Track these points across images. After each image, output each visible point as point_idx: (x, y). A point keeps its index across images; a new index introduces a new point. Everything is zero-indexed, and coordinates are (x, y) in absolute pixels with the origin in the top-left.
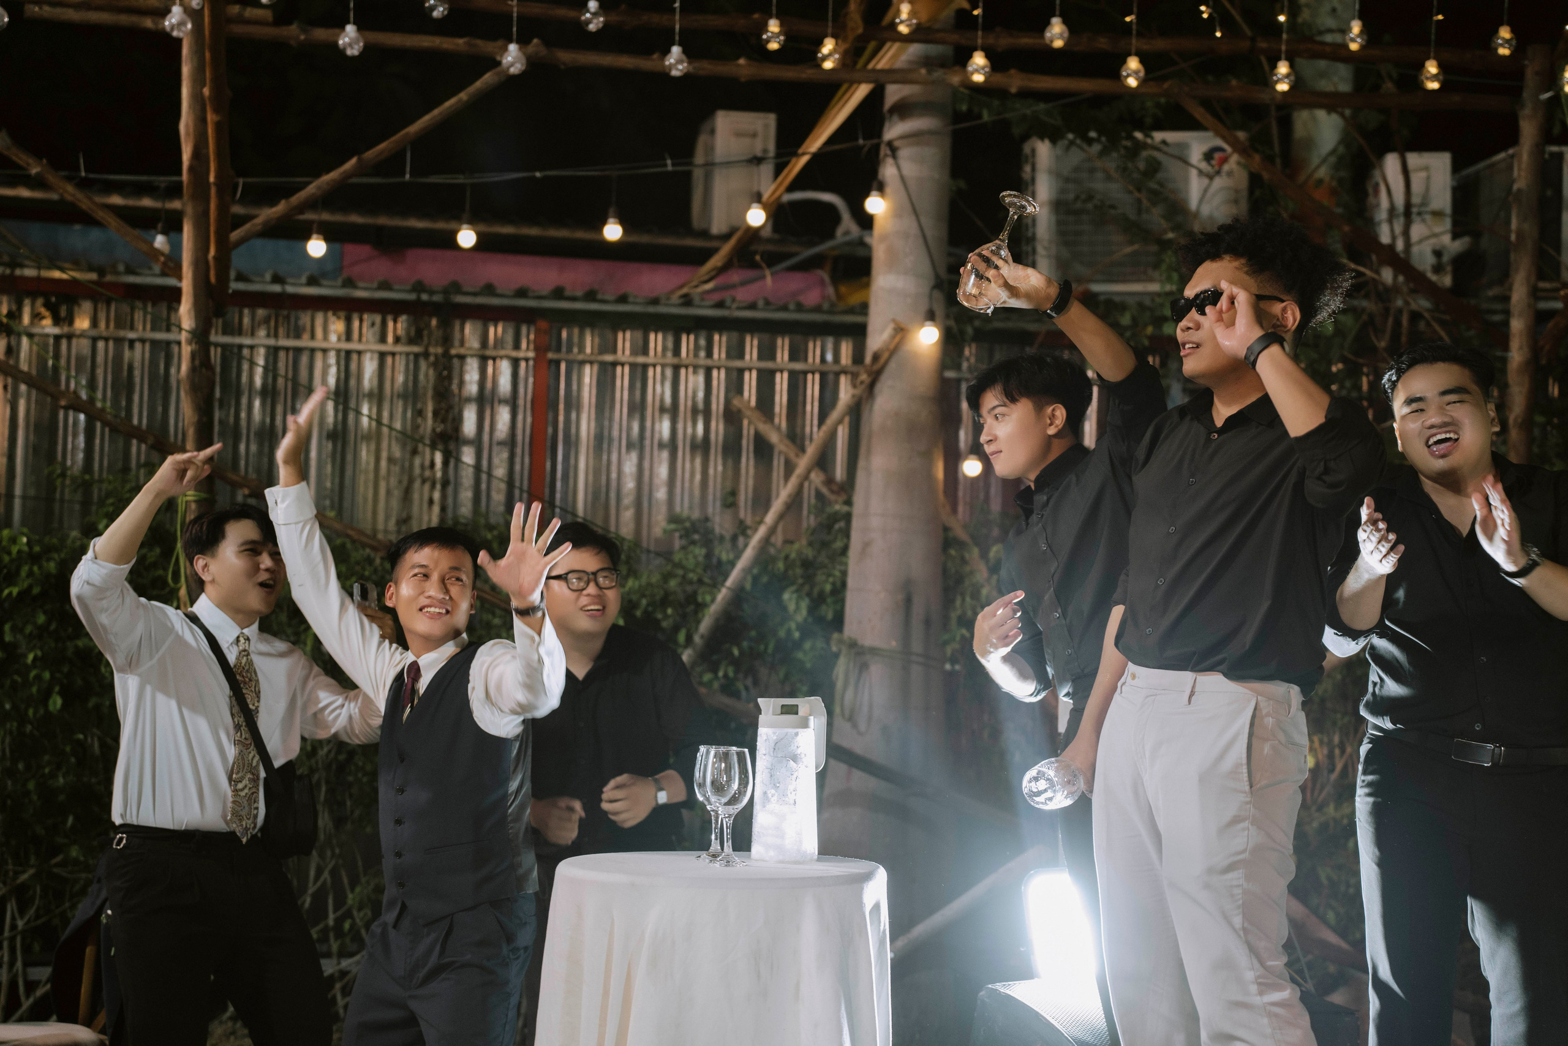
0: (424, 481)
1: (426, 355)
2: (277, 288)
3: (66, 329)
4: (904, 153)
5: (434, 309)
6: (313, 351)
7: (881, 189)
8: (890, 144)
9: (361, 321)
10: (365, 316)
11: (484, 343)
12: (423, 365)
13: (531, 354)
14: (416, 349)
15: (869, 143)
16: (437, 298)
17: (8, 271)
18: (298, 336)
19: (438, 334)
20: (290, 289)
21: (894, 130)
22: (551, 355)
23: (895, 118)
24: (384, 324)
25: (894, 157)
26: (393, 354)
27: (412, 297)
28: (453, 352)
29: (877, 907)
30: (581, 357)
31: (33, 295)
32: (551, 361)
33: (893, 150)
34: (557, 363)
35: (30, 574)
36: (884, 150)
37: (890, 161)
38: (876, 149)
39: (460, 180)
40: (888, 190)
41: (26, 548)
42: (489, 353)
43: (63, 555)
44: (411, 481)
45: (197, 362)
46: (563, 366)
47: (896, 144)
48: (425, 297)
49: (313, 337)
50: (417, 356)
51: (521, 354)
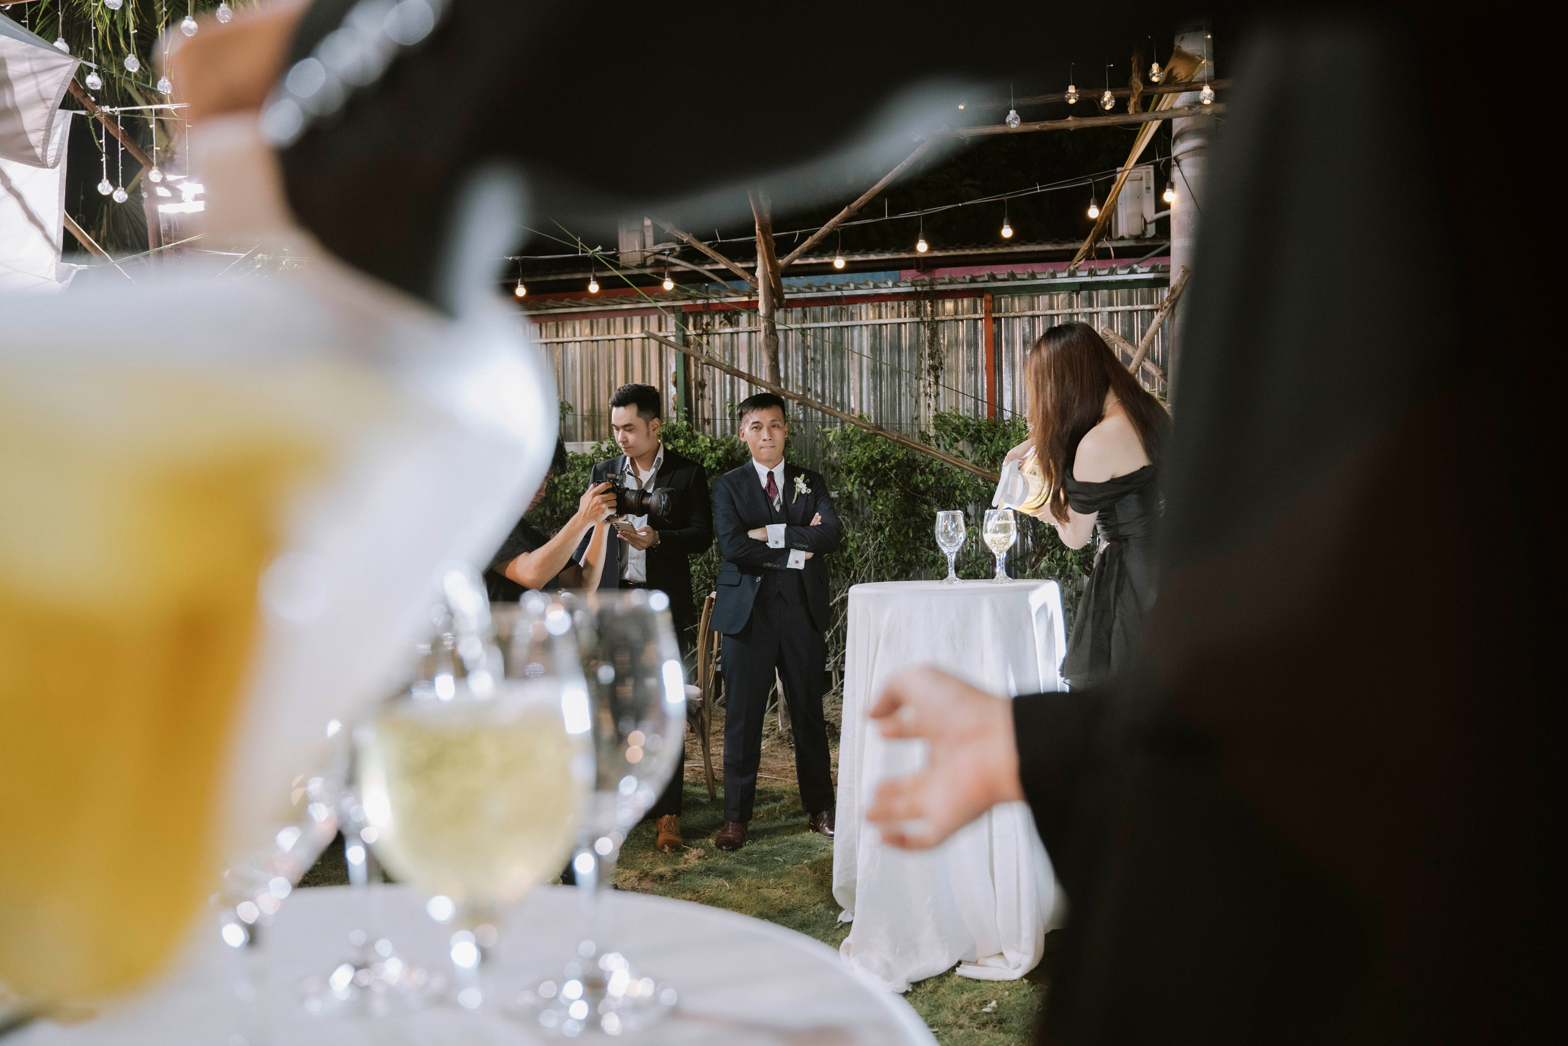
0: (926, 395)
1: (923, 322)
2: (839, 293)
3: (734, 329)
4: (1183, 163)
5: (925, 295)
6: (861, 326)
7: (1172, 186)
8: (1175, 158)
9: (886, 306)
10: (889, 303)
11: (956, 313)
12: (922, 327)
13: (983, 316)
14: (917, 319)
15: (1164, 159)
16: (926, 288)
17: (706, 302)
18: (852, 319)
19: (929, 309)
20: (846, 293)
21: (1178, 149)
22: (993, 315)
23: (1178, 142)
24: (899, 306)
25: (1179, 166)
26: (905, 323)
27: (912, 289)
28: (937, 318)
29: (1044, 607)
30: (1012, 314)
31: (719, 312)
32: (995, 319)
33: (1178, 162)
34: (999, 319)
35: (711, 458)
36: (1174, 163)
37: (1176, 168)
38: (1169, 161)
39: (915, 214)
40: (1176, 186)
41: (709, 445)
42: (958, 317)
43: (726, 447)
44: (919, 395)
45: (768, 332)
46: (1003, 319)
47: (1179, 157)
48: (919, 289)
49: (861, 319)
50: (918, 323)
51: (977, 316)
